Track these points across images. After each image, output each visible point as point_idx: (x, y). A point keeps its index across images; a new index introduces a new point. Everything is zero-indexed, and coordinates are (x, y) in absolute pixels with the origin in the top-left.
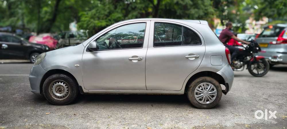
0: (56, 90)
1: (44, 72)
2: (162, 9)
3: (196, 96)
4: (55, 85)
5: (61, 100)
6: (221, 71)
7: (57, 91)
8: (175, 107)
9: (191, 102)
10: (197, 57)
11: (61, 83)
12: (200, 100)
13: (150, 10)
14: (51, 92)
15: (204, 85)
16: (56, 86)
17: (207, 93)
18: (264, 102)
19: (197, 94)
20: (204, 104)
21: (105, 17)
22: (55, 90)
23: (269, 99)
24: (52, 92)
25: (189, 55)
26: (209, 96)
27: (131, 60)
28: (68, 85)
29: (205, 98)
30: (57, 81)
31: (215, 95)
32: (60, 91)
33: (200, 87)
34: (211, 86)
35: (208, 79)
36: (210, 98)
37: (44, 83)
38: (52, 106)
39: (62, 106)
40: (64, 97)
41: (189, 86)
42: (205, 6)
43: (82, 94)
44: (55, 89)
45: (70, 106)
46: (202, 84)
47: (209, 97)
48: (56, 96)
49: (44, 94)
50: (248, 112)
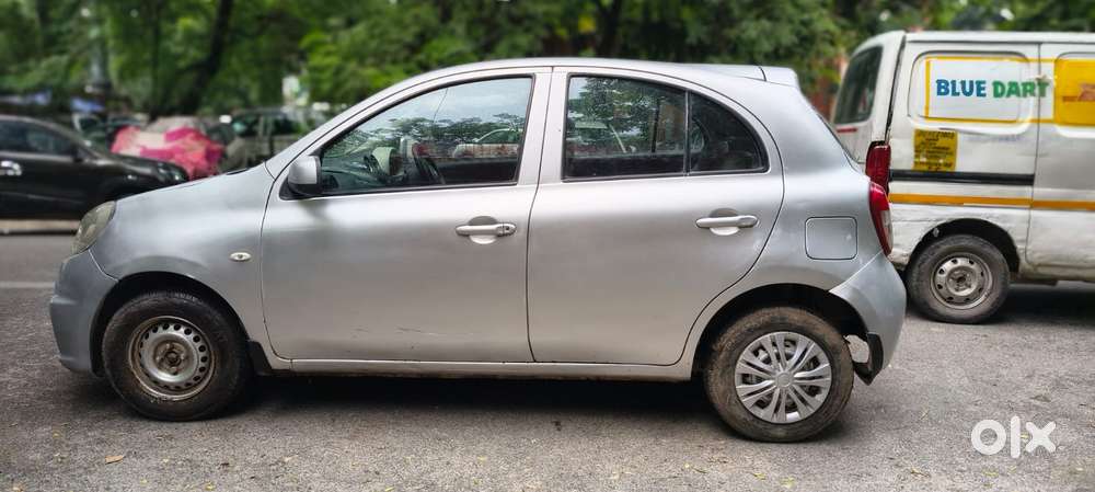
0: (158, 359)
1: (105, 281)
2: (630, 23)
3: (742, 389)
4: (153, 336)
5: (176, 398)
6: (850, 281)
7: (162, 360)
8: (654, 432)
9: (724, 414)
10: (749, 223)
11: (177, 328)
12: (761, 404)
13: (587, 25)
14: (138, 364)
15: (774, 344)
16: (157, 339)
17: (789, 377)
18: (1034, 413)
19: (749, 379)
20: (775, 420)
21: (404, 53)
22: (154, 357)
23: (1054, 397)
24: (142, 365)
25: (715, 214)
26: (798, 389)
27: (468, 236)
28: (204, 339)
29: (780, 397)
30: (159, 323)
31: (826, 383)
32: (174, 363)
33: (761, 352)
34: (805, 346)
35: (794, 315)
36: (803, 400)
37: (108, 328)
38: (142, 424)
39: (180, 424)
40: (189, 386)
41: (714, 347)
42: (803, 9)
43: (263, 374)
44: (152, 353)
45: (212, 424)
46: (766, 339)
47: (796, 392)
48: (157, 383)
49: (108, 372)
50: (962, 460)
